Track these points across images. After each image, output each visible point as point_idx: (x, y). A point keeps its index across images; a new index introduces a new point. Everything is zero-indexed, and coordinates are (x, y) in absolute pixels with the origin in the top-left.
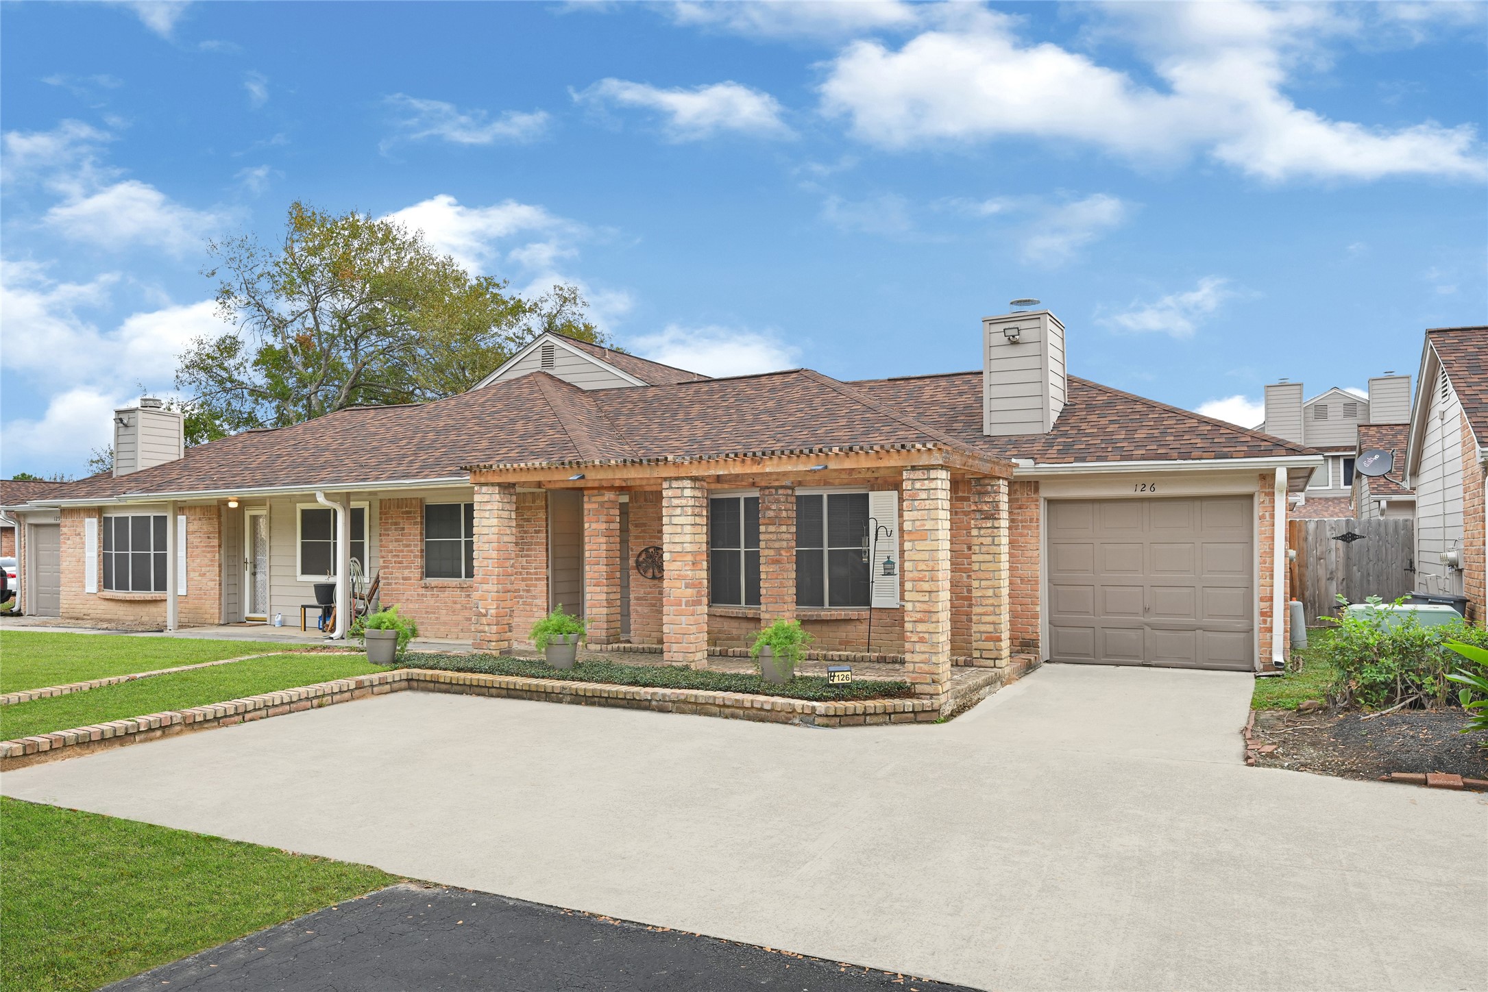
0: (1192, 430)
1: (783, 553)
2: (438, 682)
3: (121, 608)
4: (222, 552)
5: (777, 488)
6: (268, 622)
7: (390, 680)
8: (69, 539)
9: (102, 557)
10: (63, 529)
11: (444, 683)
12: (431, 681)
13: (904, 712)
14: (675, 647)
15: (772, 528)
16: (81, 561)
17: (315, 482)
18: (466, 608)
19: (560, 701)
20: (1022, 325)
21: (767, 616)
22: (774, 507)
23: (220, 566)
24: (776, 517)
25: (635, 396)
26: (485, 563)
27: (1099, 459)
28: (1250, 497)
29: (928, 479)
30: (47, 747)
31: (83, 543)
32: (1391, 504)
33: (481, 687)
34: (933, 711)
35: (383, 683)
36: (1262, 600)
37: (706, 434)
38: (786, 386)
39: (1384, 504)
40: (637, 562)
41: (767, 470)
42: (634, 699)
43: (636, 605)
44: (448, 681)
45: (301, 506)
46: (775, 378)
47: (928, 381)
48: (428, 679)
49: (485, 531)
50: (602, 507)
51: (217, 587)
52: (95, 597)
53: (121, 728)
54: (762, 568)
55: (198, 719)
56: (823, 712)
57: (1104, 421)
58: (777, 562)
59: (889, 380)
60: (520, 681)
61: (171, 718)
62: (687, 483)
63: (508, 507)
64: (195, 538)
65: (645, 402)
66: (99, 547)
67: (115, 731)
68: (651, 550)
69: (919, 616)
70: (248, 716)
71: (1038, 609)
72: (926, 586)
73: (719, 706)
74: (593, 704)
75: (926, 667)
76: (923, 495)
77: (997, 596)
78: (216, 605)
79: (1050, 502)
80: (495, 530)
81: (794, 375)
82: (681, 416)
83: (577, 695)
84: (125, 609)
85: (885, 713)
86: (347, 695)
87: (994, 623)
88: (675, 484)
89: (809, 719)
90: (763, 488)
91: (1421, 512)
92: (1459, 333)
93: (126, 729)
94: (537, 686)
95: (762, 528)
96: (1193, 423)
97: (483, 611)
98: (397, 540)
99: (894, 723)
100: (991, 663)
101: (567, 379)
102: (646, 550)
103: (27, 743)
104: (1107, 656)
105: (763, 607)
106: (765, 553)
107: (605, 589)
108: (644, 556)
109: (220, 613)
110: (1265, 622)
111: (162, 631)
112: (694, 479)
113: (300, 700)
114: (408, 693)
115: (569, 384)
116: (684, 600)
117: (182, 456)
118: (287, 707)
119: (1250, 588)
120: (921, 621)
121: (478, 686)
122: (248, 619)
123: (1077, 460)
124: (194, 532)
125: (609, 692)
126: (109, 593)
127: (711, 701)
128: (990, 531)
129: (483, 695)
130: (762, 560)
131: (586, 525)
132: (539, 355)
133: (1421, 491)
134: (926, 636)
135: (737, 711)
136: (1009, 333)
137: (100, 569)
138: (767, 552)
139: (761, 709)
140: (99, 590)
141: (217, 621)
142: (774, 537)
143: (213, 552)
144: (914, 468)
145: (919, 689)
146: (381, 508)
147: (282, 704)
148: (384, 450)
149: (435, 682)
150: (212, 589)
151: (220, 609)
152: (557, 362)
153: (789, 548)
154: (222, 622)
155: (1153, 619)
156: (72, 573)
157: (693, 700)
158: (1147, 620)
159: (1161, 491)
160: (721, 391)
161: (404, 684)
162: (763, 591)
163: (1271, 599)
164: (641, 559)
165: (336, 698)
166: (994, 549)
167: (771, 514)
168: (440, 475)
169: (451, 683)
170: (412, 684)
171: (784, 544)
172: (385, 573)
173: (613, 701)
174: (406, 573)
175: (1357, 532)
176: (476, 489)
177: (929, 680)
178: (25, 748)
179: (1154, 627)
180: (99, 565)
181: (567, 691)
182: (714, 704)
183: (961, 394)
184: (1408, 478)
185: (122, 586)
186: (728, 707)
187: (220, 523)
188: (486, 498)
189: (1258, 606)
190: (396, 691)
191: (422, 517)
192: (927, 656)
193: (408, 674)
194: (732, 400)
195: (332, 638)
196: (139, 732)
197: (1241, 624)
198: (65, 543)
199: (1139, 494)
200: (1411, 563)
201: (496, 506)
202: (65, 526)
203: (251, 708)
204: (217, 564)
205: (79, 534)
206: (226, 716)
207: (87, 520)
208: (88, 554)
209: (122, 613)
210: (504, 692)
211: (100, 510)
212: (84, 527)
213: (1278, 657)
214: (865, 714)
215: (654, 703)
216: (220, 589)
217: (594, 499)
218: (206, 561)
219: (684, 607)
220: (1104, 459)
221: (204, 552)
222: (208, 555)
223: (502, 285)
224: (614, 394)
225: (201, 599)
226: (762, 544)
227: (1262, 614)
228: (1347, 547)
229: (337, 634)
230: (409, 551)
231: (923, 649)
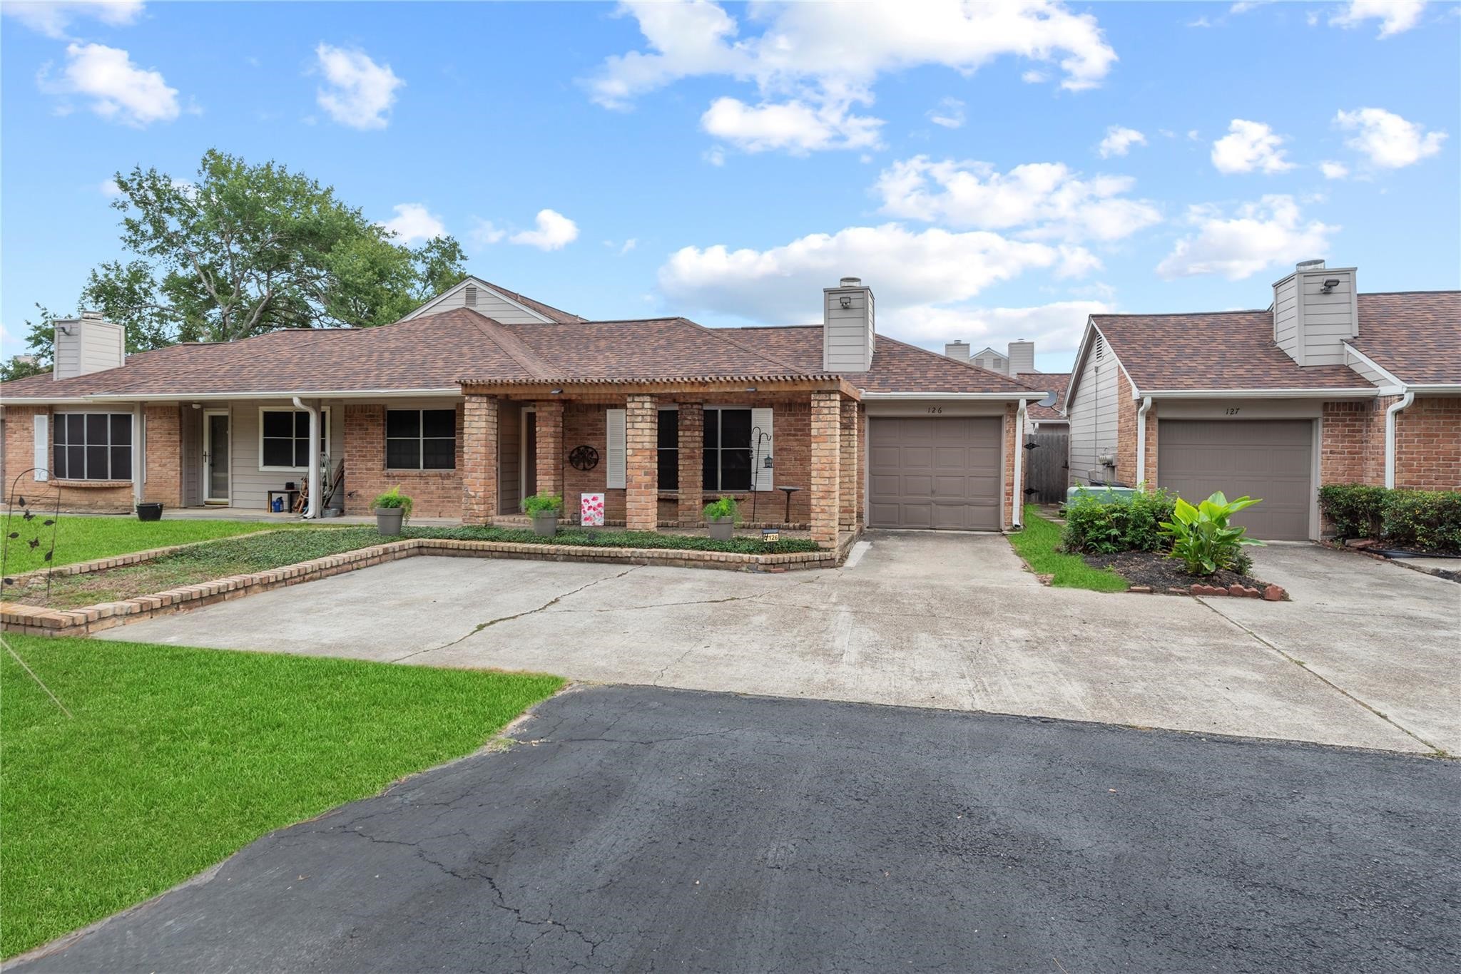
0: (962, 373)
1: (696, 451)
2: (446, 548)
3: (74, 495)
4: (183, 447)
5: (692, 404)
6: (230, 506)
7: (406, 547)
8: (15, 433)
9: (52, 449)
10: (9, 424)
11: (452, 549)
12: (440, 548)
13: (814, 561)
14: (635, 519)
15: (688, 433)
16: (29, 453)
17: (291, 390)
18: (425, 493)
19: (555, 560)
20: (852, 296)
21: (683, 497)
22: (690, 418)
23: (181, 458)
24: (691, 425)
25: (548, 331)
26: (475, 456)
27: (907, 390)
28: (1000, 418)
29: (830, 400)
30: (158, 605)
31: (32, 437)
32: (1041, 425)
33: (487, 551)
34: (831, 559)
35: (402, 549)
36: (1007, 485)
37: (618, 362)
38: (669, 329)
39: (1037, 425)
40: (570, 457)
41: (711, 390)
42: (617, 557)
43: (568, 489)
44: (456, 547)
45: (262, 409)
46: (659, 323)
47: (771, 331)
48: (437, 546)
49: (474, 431)
50: (551, 415)
51: (178, 475)
52: (46, 485)
53: (214, 588)
54: (680, 462)
55: (272, 580)
56: (764, 562)
57: (903, 365)
58: (692, 458)
59: (743, 329)
60: (520, 546)
61: (252, 579)
62: (647, 399)
63: (492, 413)
64: (155, 434)
65: (558, 336)
66: (50, 441)
67: (210, 591)
68: (582, 449)
69: (821, 494)
70: (307, 577)
71: (863, 491)
72: (827, 474)
73: (685, 560)
74: (582, 561)
75: (825, 530)
76: (826, 411)
77: (851, 482)
78: (177, 491)
79: (871, 418)
80: (483, 431)
81: (673, 322)
82: (592, 348)
83: (569, 555)
84: (78, 495)
85: (802, 562)
86: (377, 560)
87: (849, 500)
88: (637, 399)
89: (753, 568)
90: (681, 404)
91: (1073, 431)
92: (1109, 318)
93: (219, 589)
94: (535, 549)
95: (680, 433)
96: (961, 368)
97: (473, 494)
98: (361, 438)
99: (808, 569)
100: (847, 528)
101: (487, 315)
102: (578, 449)
103: (143, 602)
104: (907, 523)
105: (680, 491)
106: (682, 451)
107: (553, 477)
108: (576, 453)
109: (181, 498)
110: (1009, 499)
111: (129, 514)
112: (651, 395)
113: (344, 564)
114: (421, 558)
115: (489, 319)
116: (643, 484)
117: (123, 364)
118: (335, 570)
119: (999, 477)
120: (822, 498)
121: (483, 550)
122: (207, 503)
123: (893, 390)
124: (153, 429)
125: (596, 552)
126: (62, 482)
127: (679, 556)
128: (847, 437)
129: (488, 557)
130: (680, 456)
131: (537, 429)
132: (463, 295)
133: (1073, 417)
134: (826, 508)
135: (699, 563)
136: (843, 301)
137: (51, 460)
138: (684, 450)
139: (718, 561)
140: (50, 478)
141: (178, 505)
142: (689, 439)
143: (173, 446)
144: (819, 392)
145: (821, 544)
146: (346, 412)
147: (332, 567)
148: (346, 365)
149: (443, 548)
150: (173, 478)
151: (181, 494)
152: (478, 301)
153: (699, 448)
154: (182, 506)
155: (938, 498)
156: (19, 463)
157: (664, 556)
158: (933, 499)
159: (946, 413)
160: (619, 331)
161: (416, 551)
162: (680, 479)
163: (1013, 484)
164: (573, 455)
165: (370, 562)
166: (850, 450)
167: (688, 423)
168: (410, 387)
169: (458, 549)
170: (421, 551)
171: (697, 445)
172: (349, 465)
173: (599, 559)
174: (370, 465)
175: (1035, 443)
176: (466, 398)
177: (828, 539)
178: (141, 607)
179: (938, 503)
180: (49, 456)
181: (561, 552)
182: (681, 559)
183: (798, 341)
184: (1066, 409)
185: (76, 473)
186: (692, 560)
187: (181, 422)
188: (476, 406)
189: (1004, 489)
190: (411, 556)
191: (384, 420)
192: (827, 522)
193: (419, 542)
194: (630, 338)
195: (305, 518)
196: (228, 591)
197: (992, 501)
198: (11, 437)
199: (931, 414)
200: (1066, 463)
201: (484, 412)
202: (11, 422)
203: (309, 570)
204: (178, 456)
205: (27, 429)
206: (291, 578)
207: (36, 417)
208: (37, 447)
209: (76, 499)
210: (506, 555)
211: (49, 409)
212: (32, 422)
213: (1016, 522)
214: (790, 562)
215: (633, 559)
216: (181, 478)
217: (544, 409)
218: (167, 454)
219: (643, 489)
220: (911, 390)
221: (164, 446)
222: (169, 449)
223: (390, 235)
224: (530, 329)
225: (161, 486)
226: (680, 445)
227: (1007, 494)
228: (1030, 453)
229: (310, 514)
230: (372, 447)
231: (824, 517)
